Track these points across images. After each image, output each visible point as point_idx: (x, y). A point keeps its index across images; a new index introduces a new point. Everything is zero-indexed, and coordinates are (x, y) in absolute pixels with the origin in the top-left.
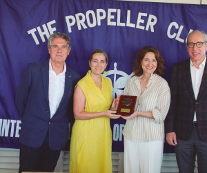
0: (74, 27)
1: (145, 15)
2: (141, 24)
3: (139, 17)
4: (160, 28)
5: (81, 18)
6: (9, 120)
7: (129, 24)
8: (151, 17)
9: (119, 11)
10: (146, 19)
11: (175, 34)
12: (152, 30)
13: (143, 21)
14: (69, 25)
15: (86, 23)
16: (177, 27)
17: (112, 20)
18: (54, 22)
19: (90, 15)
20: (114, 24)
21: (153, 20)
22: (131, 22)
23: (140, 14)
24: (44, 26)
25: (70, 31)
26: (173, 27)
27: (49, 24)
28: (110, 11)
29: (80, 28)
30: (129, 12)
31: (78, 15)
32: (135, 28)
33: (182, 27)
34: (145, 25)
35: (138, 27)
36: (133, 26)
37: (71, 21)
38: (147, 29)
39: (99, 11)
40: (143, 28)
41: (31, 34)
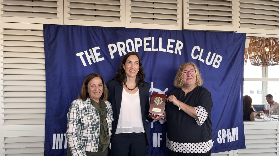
0: (116, 54)
1: (174, 41)
2: (170, 49)
3: (169, 43)
4: (186, 51)
5: (121, 46)
6: (62, 134)
7: (161, 49)
8: (179, 42)
9: (153, 38)
10: (174, 44)
11: (198, 56)
12: (180, 53)
13: (172, 46)
14: (112, 52)
15: (126, 50)
16: (199, 50)
17: (148, 47)
18: (98, 48)
19: (130, 43)
20: (149, 50)
21: (180, 45)
22: (163, 47)
23: (169, 41)
24: (90, 50)
25: (112, 57)
26: (196, 50)
27: (94, 49)
28: (145, 39)
29: (121, 55)
30: (160, 39)
31: (119, 44)
32: (166, 53)
33: (202, 50)
34: (173, 49)
35: (169, 51)
36: (164, 50)
37: (113, 48)
38: (176, 52)
39: (136, 40)
40: (172, 52)
41: (79, 56)
